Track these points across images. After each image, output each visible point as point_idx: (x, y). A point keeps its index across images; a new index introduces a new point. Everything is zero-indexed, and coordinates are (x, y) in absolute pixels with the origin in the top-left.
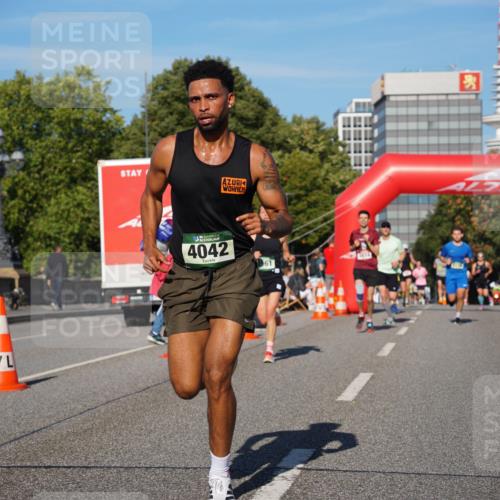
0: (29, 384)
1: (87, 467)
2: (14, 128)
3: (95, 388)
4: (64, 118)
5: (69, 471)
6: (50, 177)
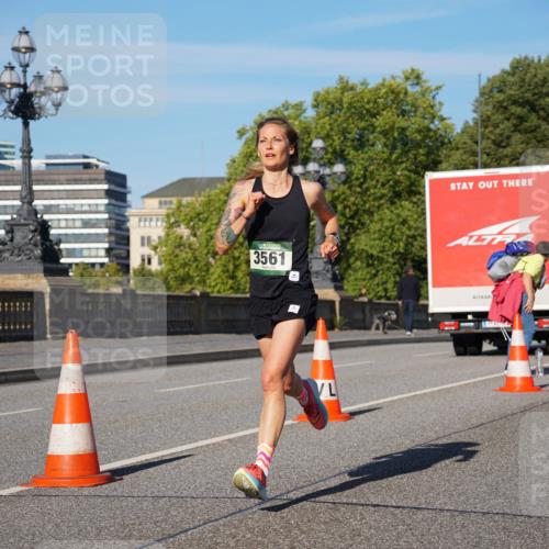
0: (353, 414)
1: (418, 509)
2: (336, 138)
3: (423, 422)
4: (387, 127)
5: (398, 511)
6: (372, 191)
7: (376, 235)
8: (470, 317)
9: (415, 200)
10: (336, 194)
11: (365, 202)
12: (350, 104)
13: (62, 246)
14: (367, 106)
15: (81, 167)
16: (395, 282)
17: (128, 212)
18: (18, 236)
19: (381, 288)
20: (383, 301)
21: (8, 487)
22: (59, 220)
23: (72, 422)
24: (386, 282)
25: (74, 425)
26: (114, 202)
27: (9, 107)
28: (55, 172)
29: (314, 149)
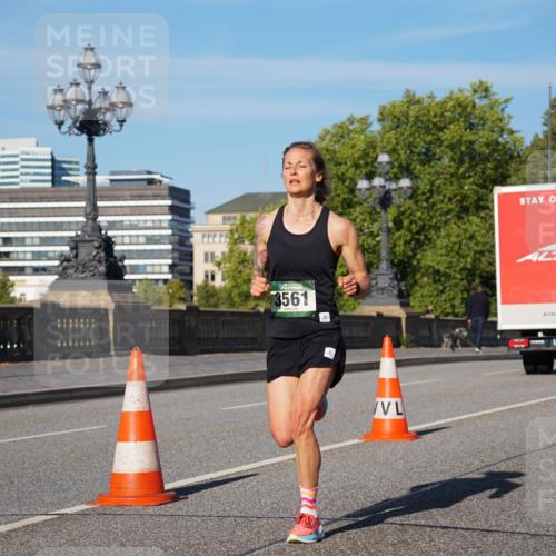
0: (420, 434)
1: (488, 531)
2: (402, 152)
3: (493, 442)
4: (455, 140)
5: (467, 533)
6: (439, 206)
7: (443, 251)
8: (540, 335)
9: (482, 214)
10: (402, 209)
11: (432, 217)
12: (417, 117)
13: (126, 262)
14: (434, 120)
15: (145, 183)
16: (463, 299)
17: (192, 228)
18: (83, 252)
19: (449, 304)
20: (450, 318)
21: (74, 505)
22: (123, 236)
23: (136, 440)
24: (454, 298)
25: (139, 443)
26: (177, 217)
27: (74, 123)
28: (119, 188)
29: (380, 163)
